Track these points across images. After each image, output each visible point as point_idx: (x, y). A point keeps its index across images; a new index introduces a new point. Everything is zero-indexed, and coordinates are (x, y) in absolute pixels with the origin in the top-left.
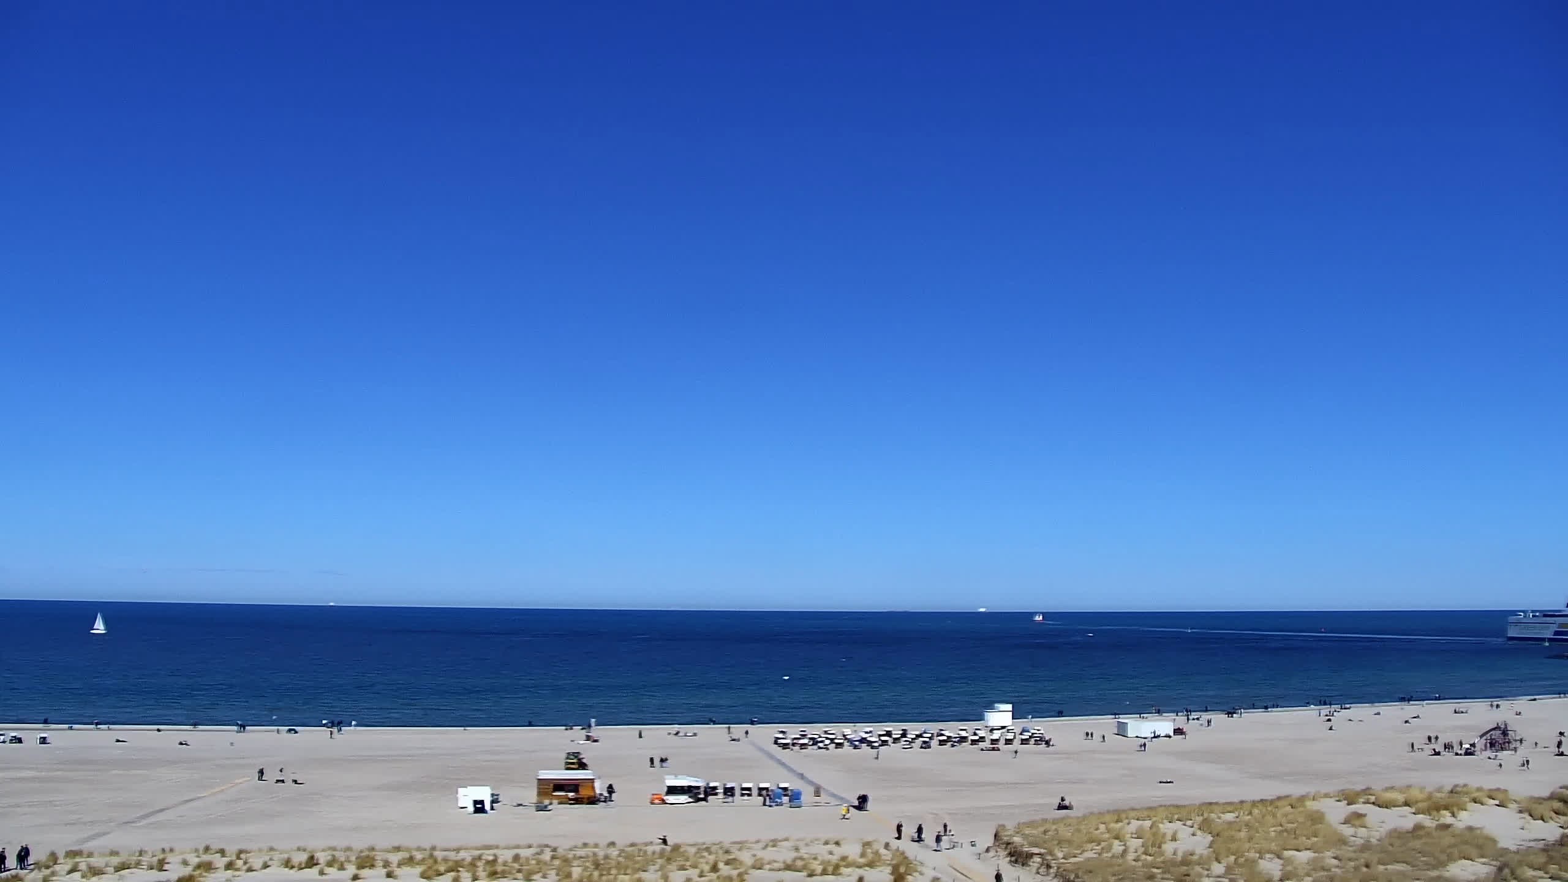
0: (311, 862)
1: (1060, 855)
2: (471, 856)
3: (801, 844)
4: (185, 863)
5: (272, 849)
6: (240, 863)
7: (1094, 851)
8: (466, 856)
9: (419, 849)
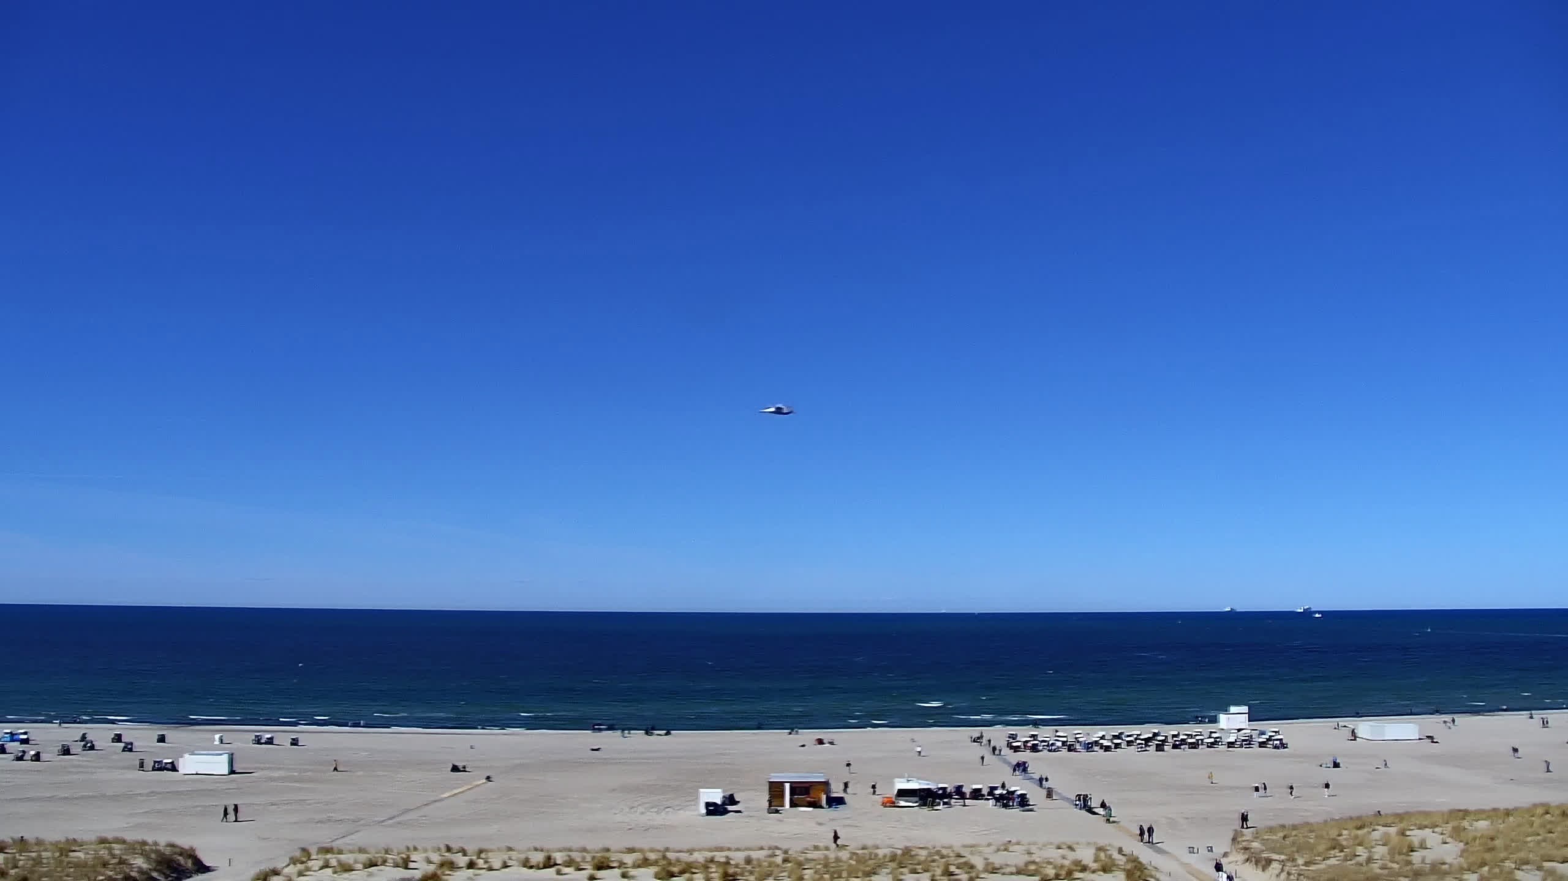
0: (549, 863)
1: (1300, 861)
2: (703, 857)
3: (1033, 849)
4: (429, 862)
5: (510, 849)
6: (480, 862)
7: (1337, 858)
8: (699, 857)
9: (652, 850)
